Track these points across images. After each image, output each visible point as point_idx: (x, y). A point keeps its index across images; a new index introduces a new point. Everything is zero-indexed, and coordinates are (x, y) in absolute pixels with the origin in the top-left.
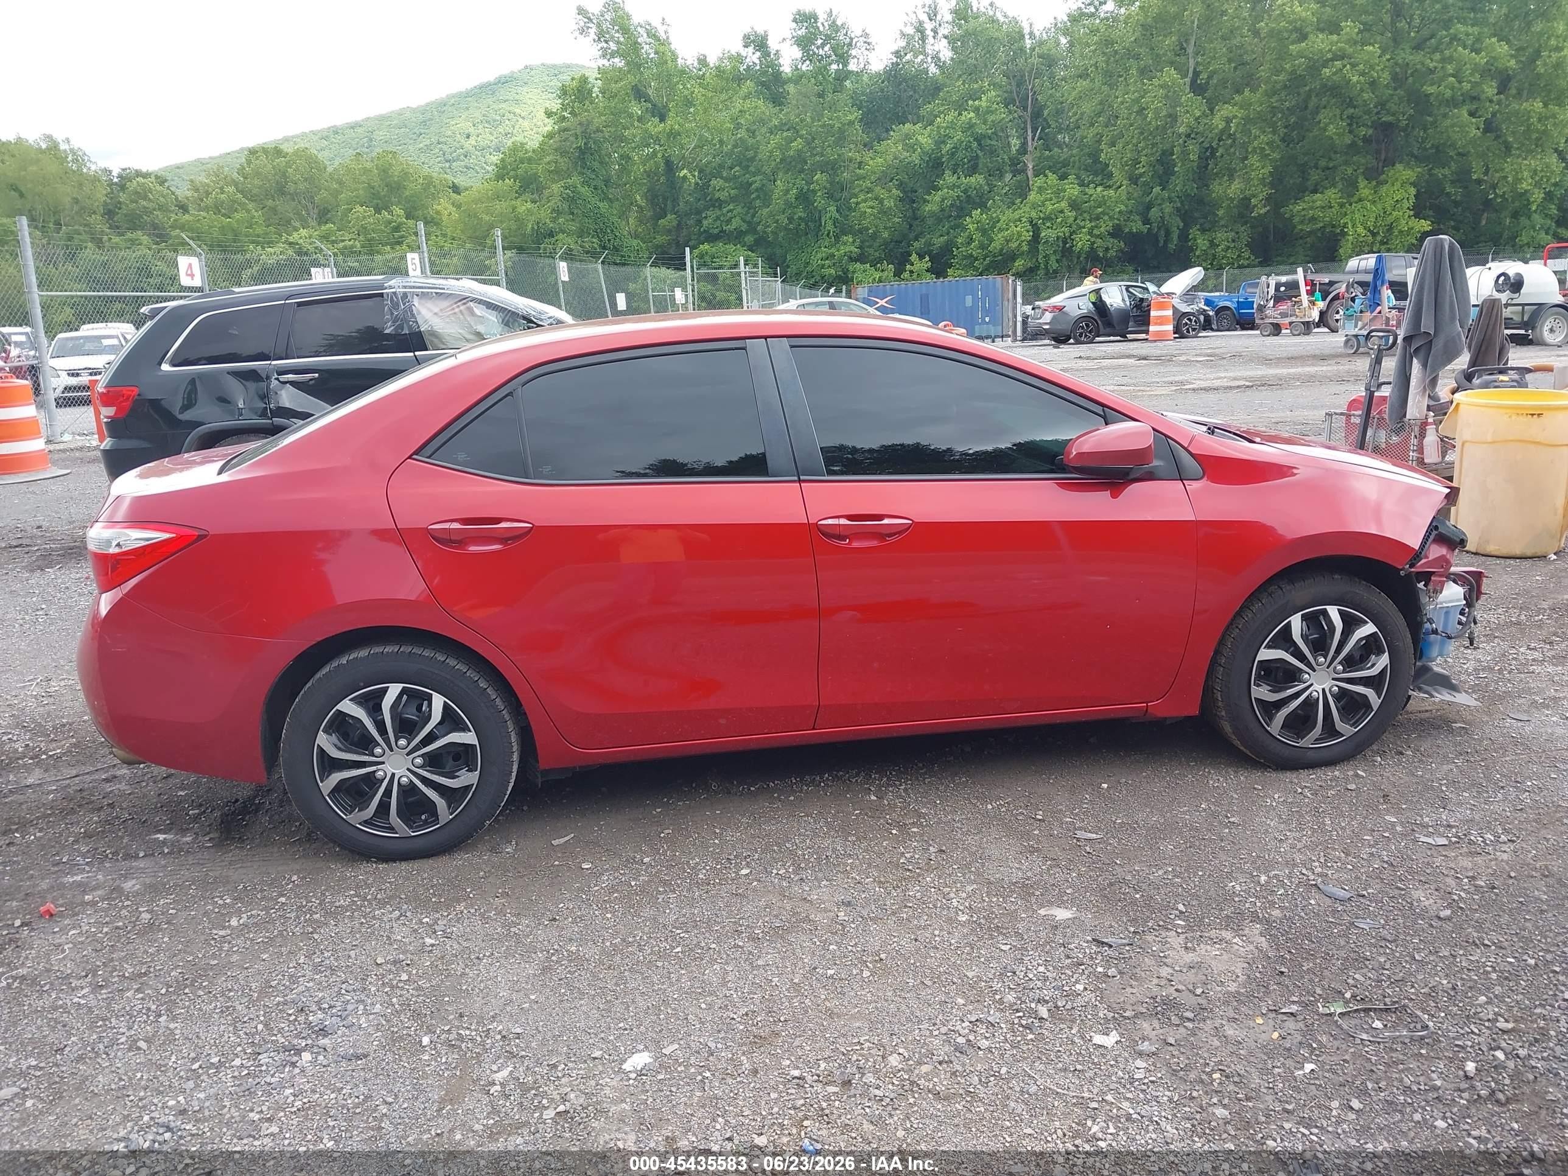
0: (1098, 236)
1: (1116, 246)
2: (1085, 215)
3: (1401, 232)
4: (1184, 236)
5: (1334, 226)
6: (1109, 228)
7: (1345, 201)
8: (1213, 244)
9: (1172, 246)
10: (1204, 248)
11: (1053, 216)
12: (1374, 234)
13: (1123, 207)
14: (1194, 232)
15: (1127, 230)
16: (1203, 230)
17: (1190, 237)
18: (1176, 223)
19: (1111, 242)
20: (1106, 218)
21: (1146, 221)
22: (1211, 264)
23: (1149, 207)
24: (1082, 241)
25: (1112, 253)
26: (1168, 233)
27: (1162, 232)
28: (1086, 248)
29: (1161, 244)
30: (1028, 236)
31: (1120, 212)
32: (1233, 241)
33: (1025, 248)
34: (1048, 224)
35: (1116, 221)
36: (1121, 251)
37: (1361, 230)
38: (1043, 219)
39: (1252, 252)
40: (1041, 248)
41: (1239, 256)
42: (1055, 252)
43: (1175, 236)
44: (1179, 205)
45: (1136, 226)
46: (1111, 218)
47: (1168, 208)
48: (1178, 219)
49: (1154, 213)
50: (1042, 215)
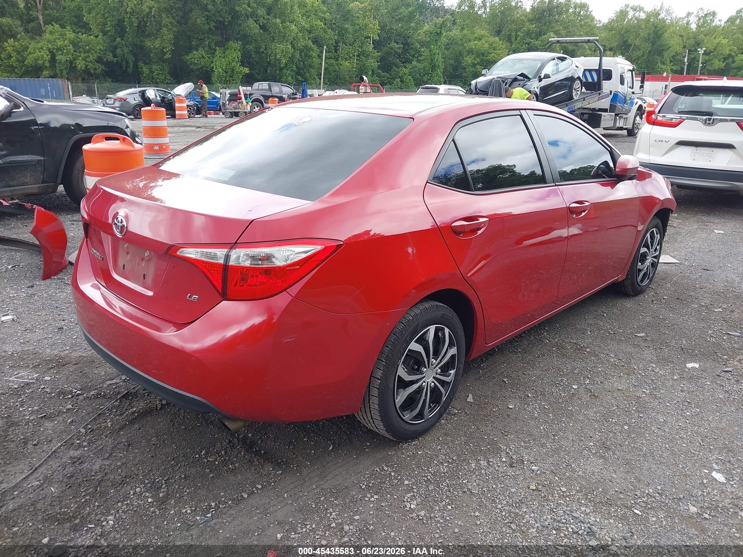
0: (89, 62)
1: (100, 68)
2: (81, 49)
3: (237, 72)
4: (136, 66)
5: (207, 67)
6: (95, 58)
7: (210, 56)
8: (151, 71)
9: (130, 70)
10: (147, 73)
11: (62, 49)
12: (226, 73)
13: (101, 47)
14: (141, 64)
15: (105, 60)
16: (145, 64)
17: (139, 66)
18: (131, 59)
19: (97, 65)
20: (93, 52)
21: (115, 56)
22: (152, 81)
23: (115, 48)
24: (80, 64)
25: (98, 71)
26: (127, 63)
27: (124, 62)
28: (83, 68)
29: (124, 68)
30: (47, 58)
31: (100, 49)
32: (161, 70)
33: (47, 64)
34: (60, 53)
35: (98, 54)
36: (104, 70)
37: (220, 70)
38: (56, 49)
39: (171, 76)
40: (57, 65)
41: (165, 78)
42: (66, 68)
43: (131, 64)
44: (131, 49)
45: (110, 57)
46: (96, 52)
47: (126, 50)
48: (132, 56)
49: (118, 51)
50: (56, 47)
